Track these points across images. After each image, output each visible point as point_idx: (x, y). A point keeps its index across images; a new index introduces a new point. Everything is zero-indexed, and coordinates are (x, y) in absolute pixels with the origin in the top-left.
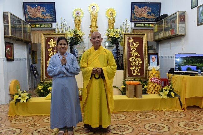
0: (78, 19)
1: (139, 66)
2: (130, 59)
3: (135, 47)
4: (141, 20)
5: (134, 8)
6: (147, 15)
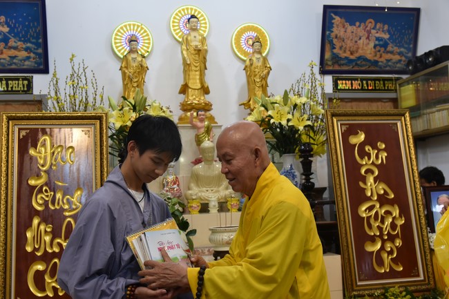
0: (134, 59)
1: (397, 236)
2: (362, 211)
3: (373, 163)
4: (356, 68)
5: (333, 24)
6: (373, 50)
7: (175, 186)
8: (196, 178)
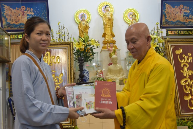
0: (84, 24)
2: (182, 82)
3: (186, 62)
4: (176, 26)
5: (166, 7)
6: (183, 17)
7: (101, 74)
8: (110, 71)
